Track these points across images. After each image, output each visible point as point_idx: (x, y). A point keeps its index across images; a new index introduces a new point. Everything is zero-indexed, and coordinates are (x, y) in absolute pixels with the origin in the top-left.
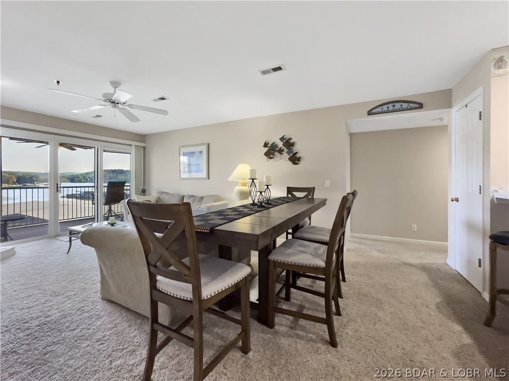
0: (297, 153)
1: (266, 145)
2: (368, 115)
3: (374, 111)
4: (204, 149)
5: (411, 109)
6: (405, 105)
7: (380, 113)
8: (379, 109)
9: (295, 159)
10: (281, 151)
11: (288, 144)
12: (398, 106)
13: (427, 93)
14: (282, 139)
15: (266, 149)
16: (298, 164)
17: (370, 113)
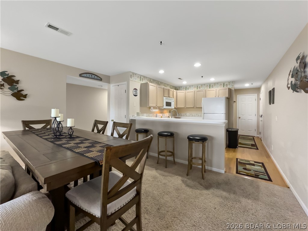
0: (23, 90)
3: (83, 75)
5: (98, 80)
6: (96, 77)
7: (85, 77)
8: (85, 75)
12: (93, 76)
13: (104, 75)
14: (2, 74)
16: (24, 100)
17: (81, 75)
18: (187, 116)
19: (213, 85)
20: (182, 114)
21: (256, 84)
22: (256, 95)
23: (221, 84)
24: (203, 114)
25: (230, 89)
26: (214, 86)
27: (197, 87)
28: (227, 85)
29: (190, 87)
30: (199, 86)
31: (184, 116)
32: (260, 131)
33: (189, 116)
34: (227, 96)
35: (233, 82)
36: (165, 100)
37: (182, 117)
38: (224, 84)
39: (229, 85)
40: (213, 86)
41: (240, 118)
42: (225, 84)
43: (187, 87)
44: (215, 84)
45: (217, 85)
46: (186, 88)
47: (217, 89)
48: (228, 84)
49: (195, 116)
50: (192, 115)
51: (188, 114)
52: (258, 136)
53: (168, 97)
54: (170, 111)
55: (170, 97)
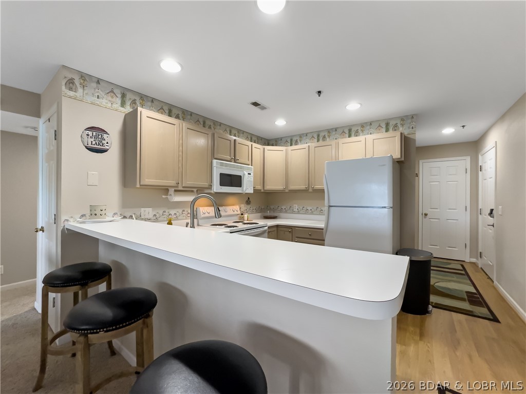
18: (293, 212)
19: (359, 128)
20: (283, 207)
21: (473, 129)
22: (468, 159)
23: (380, 126)
24: (326, 209)
25: (405, 137)
26: (360, 131)
27: (318, 136)
28: (396, 126)
29: (301, 137)
30: (322, 134)
31: (286, 212)
32: (480, 251)
33: (298, 213)
34: (397, 155)
35: (413, 117)
36: (218, 168)
37: (282, 215)
38: (387, 125)
39: (402, 125)
40: (357, 132)
41: (426, 215)
42: (392, 123)
43: (294, 139)
44: (362, 126)
45: (368, 127)
46: (291, 140)
47: (367, 136)
48: (399, 125)
49: (312, 213)
50: (305, 209)
51: (296, 207)
52: (474, 260)
53: (231, 162)
54: (249, 198)
55: (237, 161)
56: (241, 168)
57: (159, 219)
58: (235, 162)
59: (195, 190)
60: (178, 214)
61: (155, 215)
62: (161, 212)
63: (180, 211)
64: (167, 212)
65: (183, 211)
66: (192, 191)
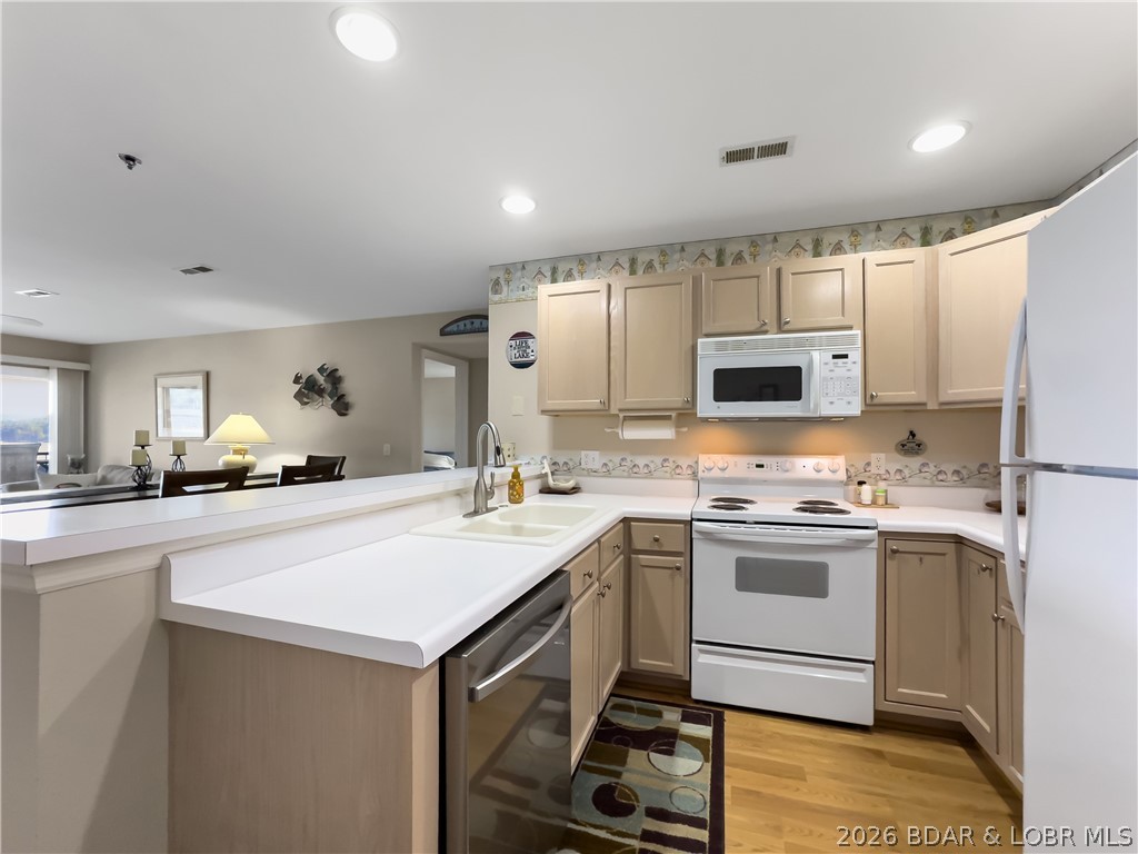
0: (345, 395)
1: (297, 380)
2: (441, 335)
3: (448, 329)
4: (199, 380)
8: (454, 328)
9: (342, 407)
10: (320, 392)
11: (334, 377)
14: (321, 370)
15: (297, 387)
16: (347, 414)
17: (443, 332)
36: (711, 357)
53: (766, 332)
54: (912, 434)
55: (786, 327)
56: (799, 343)
57: (614, 473)
58: (780, 330)
59: (674, 414)
60: (652, 466)
61: (605, 464)
62: (617, 460)
63: (658, 460)
64: (628, 460)
65: (665, 460)
66: (669, 417)
